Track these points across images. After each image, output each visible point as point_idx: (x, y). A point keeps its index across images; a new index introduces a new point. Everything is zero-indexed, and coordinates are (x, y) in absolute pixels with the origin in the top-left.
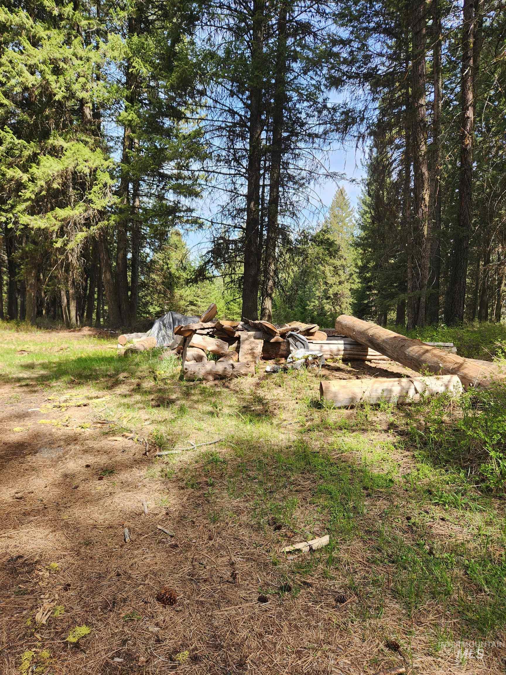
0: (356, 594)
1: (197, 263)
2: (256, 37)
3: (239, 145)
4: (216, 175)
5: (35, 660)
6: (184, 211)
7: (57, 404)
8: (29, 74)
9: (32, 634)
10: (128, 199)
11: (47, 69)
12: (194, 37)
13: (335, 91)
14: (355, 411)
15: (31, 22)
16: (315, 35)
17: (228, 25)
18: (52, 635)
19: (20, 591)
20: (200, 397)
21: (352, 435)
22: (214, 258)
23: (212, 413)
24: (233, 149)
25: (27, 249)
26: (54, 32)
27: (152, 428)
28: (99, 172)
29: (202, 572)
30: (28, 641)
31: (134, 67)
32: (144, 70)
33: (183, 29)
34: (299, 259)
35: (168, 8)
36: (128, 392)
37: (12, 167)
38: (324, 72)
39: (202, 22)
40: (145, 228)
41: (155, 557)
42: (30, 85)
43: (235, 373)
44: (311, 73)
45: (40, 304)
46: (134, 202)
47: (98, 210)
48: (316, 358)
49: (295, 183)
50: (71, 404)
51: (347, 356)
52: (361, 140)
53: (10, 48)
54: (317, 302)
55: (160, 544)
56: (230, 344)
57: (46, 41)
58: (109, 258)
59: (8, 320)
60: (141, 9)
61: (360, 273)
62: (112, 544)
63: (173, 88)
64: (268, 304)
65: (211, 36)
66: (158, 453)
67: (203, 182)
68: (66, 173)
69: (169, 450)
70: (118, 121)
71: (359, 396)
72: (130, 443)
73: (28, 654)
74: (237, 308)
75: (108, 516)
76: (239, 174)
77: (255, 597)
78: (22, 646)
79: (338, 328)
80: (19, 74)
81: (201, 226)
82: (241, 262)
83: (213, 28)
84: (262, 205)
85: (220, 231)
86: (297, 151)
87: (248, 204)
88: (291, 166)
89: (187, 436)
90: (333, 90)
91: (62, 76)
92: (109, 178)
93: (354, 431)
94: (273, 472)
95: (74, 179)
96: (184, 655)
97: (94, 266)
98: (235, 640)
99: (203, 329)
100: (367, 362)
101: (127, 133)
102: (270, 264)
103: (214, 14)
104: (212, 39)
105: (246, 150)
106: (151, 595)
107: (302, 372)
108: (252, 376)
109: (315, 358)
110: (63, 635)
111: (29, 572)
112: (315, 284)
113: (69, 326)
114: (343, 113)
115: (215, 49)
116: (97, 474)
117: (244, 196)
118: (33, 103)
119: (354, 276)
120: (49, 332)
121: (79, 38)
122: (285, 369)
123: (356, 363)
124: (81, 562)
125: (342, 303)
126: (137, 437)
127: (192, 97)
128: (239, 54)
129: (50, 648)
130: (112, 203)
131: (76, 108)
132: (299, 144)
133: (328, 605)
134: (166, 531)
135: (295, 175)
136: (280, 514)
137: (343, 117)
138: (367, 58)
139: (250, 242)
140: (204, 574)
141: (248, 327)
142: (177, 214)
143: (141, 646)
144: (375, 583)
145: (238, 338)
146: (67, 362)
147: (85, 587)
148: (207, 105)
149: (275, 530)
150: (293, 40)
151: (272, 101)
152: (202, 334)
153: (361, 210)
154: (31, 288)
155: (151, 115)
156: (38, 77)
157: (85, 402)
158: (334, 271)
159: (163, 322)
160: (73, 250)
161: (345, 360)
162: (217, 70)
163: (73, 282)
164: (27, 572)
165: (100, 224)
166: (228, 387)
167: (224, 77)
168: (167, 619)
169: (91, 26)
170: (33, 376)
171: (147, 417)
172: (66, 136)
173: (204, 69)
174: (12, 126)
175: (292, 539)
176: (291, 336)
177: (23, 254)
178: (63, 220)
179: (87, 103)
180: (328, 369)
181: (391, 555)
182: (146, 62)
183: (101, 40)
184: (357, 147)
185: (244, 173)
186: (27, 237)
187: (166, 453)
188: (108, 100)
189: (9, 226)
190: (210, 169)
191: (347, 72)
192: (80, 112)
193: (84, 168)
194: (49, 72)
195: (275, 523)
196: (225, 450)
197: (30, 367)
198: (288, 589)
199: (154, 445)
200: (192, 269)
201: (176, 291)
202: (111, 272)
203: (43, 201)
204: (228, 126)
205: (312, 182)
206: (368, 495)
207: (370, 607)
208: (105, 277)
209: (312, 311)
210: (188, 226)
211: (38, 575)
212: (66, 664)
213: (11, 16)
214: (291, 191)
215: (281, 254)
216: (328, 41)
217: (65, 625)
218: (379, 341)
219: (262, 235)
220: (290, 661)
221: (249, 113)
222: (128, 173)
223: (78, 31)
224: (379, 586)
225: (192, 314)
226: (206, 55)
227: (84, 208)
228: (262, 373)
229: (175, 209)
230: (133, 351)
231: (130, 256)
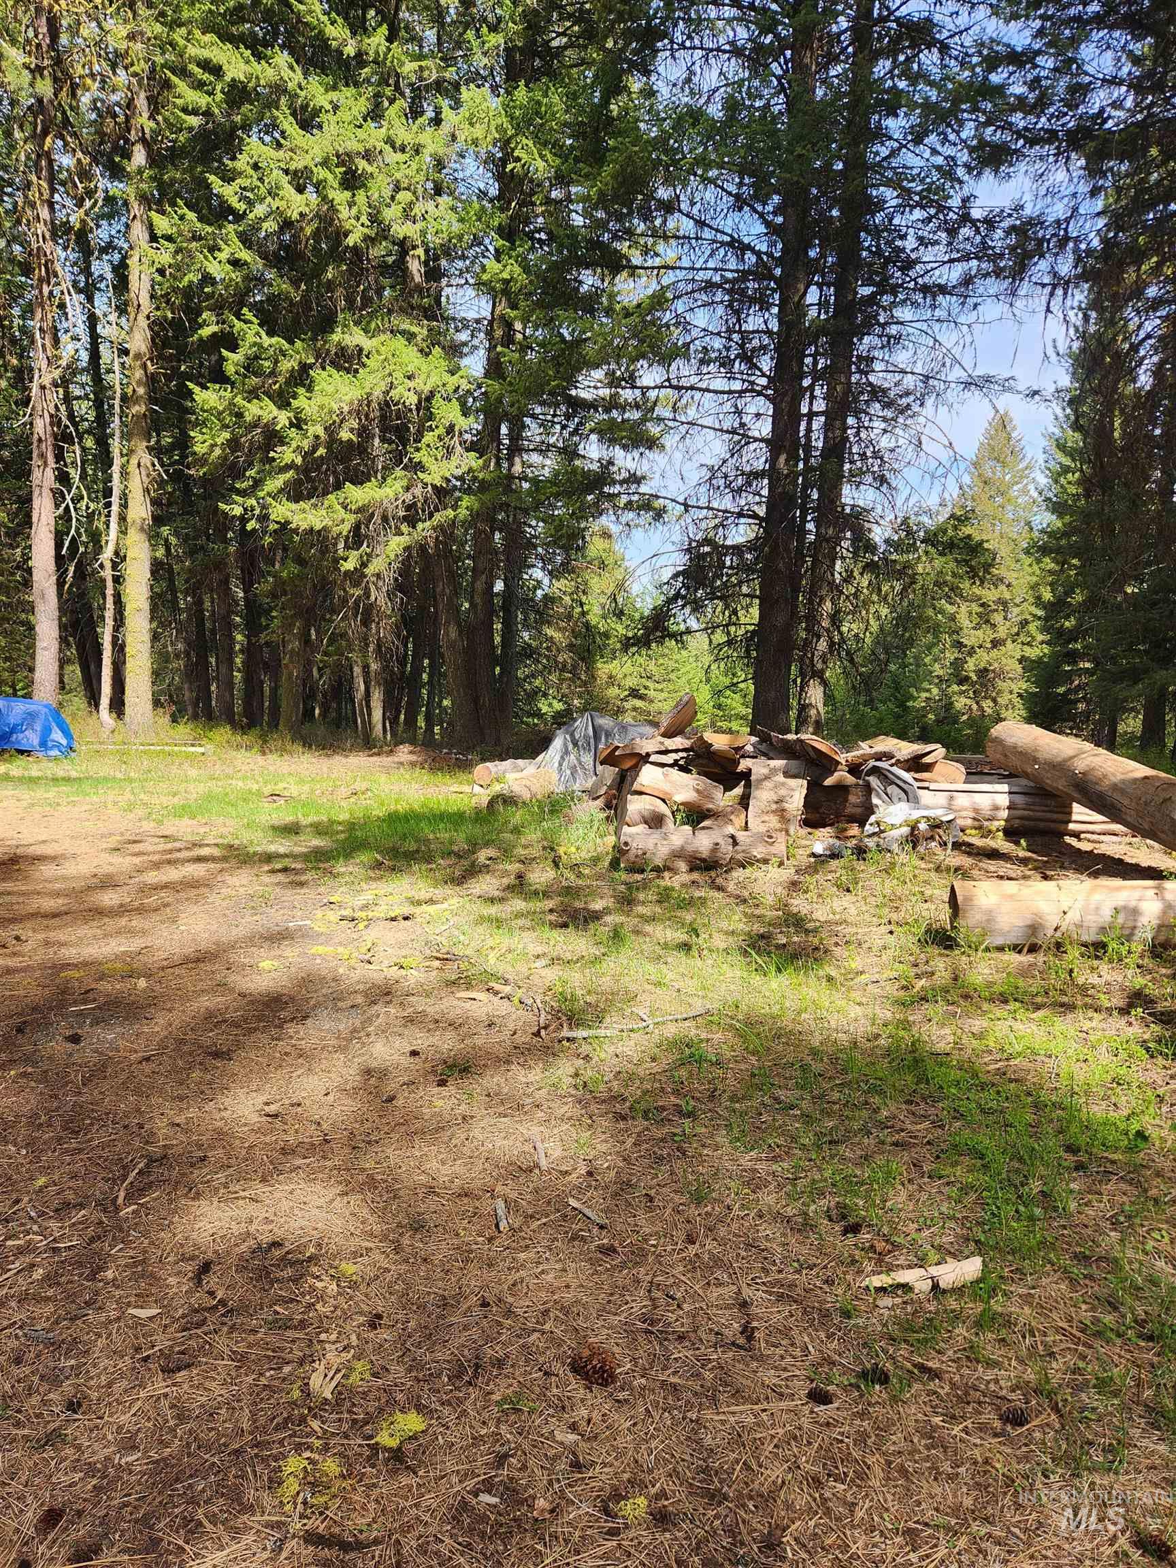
0: (1056, 1409)
1: (649, 600)
2: (799, 65)
3: (754, 321)
4: (698, 395)
5: (310, 1479)
6: (622, 483)
7: (347, 912)
8: (293, 191)
9: (303, 1420)
10: (498, 459)
11: (330, 177)
12: (653, 79)
13: (991, 177)
14: (1040, 958)
15: (298, 76)
16: (944, 48)
17: (732, 43)
18: (345, 1426)
19: (276, 1321)
20: (658, 909)
21: (1034, 1016)
22: (688, 588)
23: (686, 947)
24: (740, 332)
25: (284, 574)
26: (345, 95)
27: (551, 975)
28: (437, 401)
29: (674, 1317)
30: (294, 1435)
31: (518, 159)
32: (540, 164)
33: (630, 62)
34: (892, 587)
35: (595, 17)
36: (497, 893)
37: (258, 398)
38: (964, 135)
39: (672, 42)
40: (534, 523)
41: (565, 1270)
42: (295, 216)
43: (739, 857)
44: (932, 139)
45: (309, 695)
46: (512, 465)
47: (434, 487)
48: (938, 826)
49: (888, 405)
50: (376, 914)
51: (1016, 823)
52: (1060, 292)
53: (255, 138)
54: (935, 691)
55: (576, 1243)
56: (728, 788)
57: (330, 116)
58: (456, 594)
59: (244, 729)
60: (534, 23)
61: (1046, 619)
62: (470, 1234)
63: (602, 201)
64: (815, 694)
65: (692, 73)
66: (566, 1033)
67: (667, 414)
68: (368, 405)
69: (590, 1027)
70: (479, 284)
71: (1052, 920)
72: (504, 1007)
73: (294, 1464)
74: (739, 705)
75: (459, 1167)
76: (752, 391)
77: (801, 1388)
78: (281, 1442)
79: (992, 753)
80: (272, 193)
81: (659, 514)
82: (752, 596)
83: (699, 53)
84: (806, 461)
85: (703, 525)
86: (893, 330)
87: (773, 460)
88: (878, 366)
89: (632, 998)
90: (988, 175)
91: (361, 192)
92: (459, 413)
93: (1038, 1007)
94: (836, 1096)
95: (383, 418)
96: (636, 1507)
97: (423, 609)
98: (756, 1485)
99: (666, 752)
100: (1068, 839)
101: (498, 309)
102: (822, 599)
103: (700, 20)
104: (696, 79)
105: (769, 332)
106: (557, 1358)
107: (903, 858)
108: (781, 864)
109: (936, 825)
110: (368, 1429)
111: (296, 1280)
112: (929, 648)
113: (368, 744)
114: (1008, 232)
115: (702, 101)
116: (434, 1072)
117: (762, 440)
118: (301, 256)
119: (1032, 627)
120: (328, 756)
121: (401, 104)
122: (861, 852)
123: (1039, 840)
124: (404, 1267)
125: (999, 692)
126: (520, 993)
127: (647, 217)
128: (757, 109)
129: (340, 1454)
130: (465, 469)
131: (390, 260)
132: (899, 313)
133: (982, 1428)
134: (589, 1213)
135: (886, 385)
136: (856, 1195)
137: (1012, 240)
138: (1079, 91)
139: (774, 549)
140: (677, 1320)
141: (768, 748)
142: (606, 489)
143: (538, 1472)
144: (1103, 1385)
145: (747, 775)
146: (367, 821)
147: (412, 1324)
148: (681, 233)
149: (845, 1232)
150: (888, 64)
151: (835, 213)
152: (663, 765)
153: (1052, 464)
154: (291, 661)
155: (554, 266)
156: (311, 196)
157: (406, 910)
158: (979, 615)
159: (572, 735)
160: (378, 576)
161: (1011, 833)
162: (706, 148)
163: (379, 646)
164: (290, 1279)
165: (438, 517)
166: (720, 889)
167: (721, 166)
168: (596, 1416)
169: (426, 74)
170: (298, 850)
171: (540, 950)
172: (369, 323)
173: (676, 151)
174: (257, 308)
175: (887, 1259)
176: (875, 771)
177: (276, 584)
178: (359, 510)
179: (414, 247)
180: (969, 854)
181: (1145, 1321)
182: (545, 144)
183: (445, 103)
184: (1048, 310)
185: (766, 388)
186: (285, 549)
187: (585, 1033)
188: (460, 237)
189: (249, 527)
190: (684, 382)
191: (1026, 129)
192: (398, 270)
193: (406, 394)
194: (336, 185)
195: (844, 1217)
196: (719, 1035)
197: (291, 830)
198: (882, 1378)
199: (556, 1014)
200: (637, 616)
201: (599, 665)
202: (459, 625)
203: (318, 469)
204: (727, 281)
205: (930, 402)
206: (1080, 1167)
207: (1090, 1443)
208: (447, 633)
209: (923, 713)
210: (631, 515)
211: (313, 1289)
212: (375, 1493)
213: (257, 68)
214: (876, 424)
215: (848, 578)
216: (975, 60)
217: (372, 1407)
218: (1104, 787)
219: (803, 532)
220: (891, 1552)
221: (780, 246)
222: (499, 400)
223: (397, 87)
224: (1115, 1394)
225: (634, 718)
226: (680, 118)
227: (405, 483)
228: (802, 858)
229: (601, 479)
230: (508, 800)
231: (499, 586)
